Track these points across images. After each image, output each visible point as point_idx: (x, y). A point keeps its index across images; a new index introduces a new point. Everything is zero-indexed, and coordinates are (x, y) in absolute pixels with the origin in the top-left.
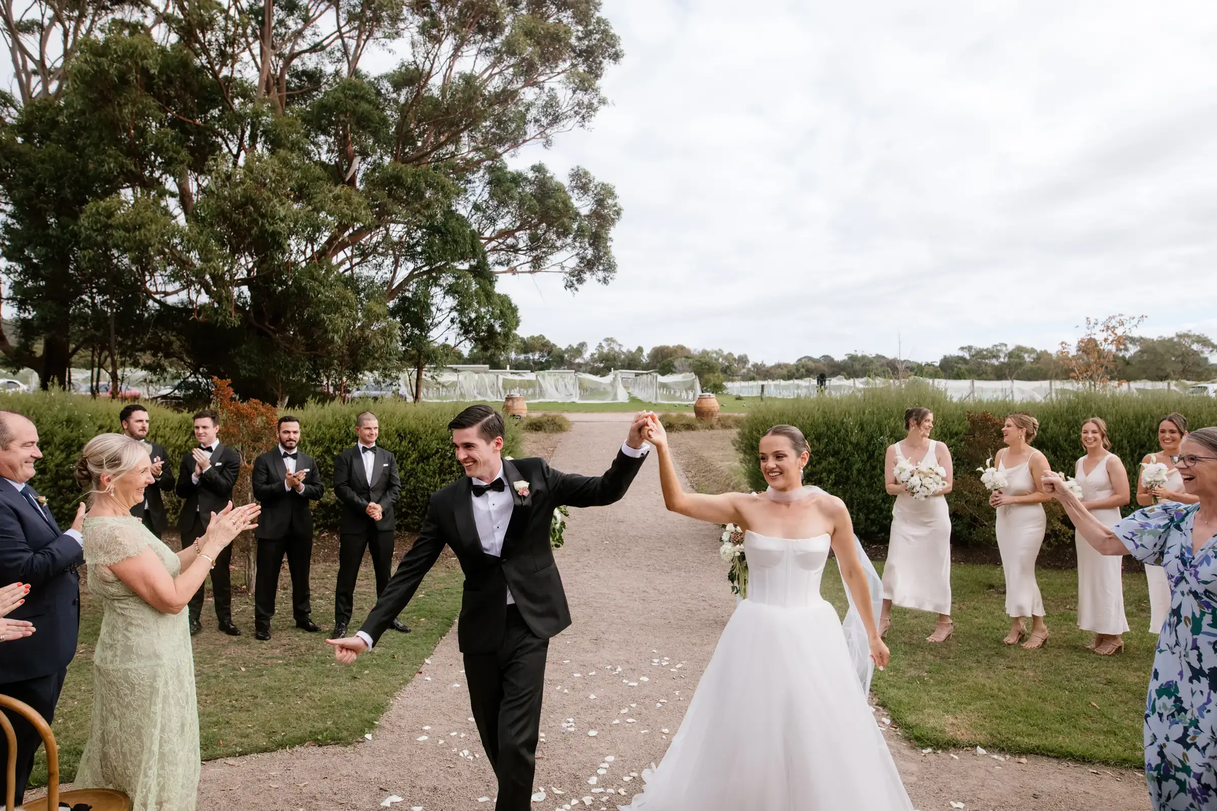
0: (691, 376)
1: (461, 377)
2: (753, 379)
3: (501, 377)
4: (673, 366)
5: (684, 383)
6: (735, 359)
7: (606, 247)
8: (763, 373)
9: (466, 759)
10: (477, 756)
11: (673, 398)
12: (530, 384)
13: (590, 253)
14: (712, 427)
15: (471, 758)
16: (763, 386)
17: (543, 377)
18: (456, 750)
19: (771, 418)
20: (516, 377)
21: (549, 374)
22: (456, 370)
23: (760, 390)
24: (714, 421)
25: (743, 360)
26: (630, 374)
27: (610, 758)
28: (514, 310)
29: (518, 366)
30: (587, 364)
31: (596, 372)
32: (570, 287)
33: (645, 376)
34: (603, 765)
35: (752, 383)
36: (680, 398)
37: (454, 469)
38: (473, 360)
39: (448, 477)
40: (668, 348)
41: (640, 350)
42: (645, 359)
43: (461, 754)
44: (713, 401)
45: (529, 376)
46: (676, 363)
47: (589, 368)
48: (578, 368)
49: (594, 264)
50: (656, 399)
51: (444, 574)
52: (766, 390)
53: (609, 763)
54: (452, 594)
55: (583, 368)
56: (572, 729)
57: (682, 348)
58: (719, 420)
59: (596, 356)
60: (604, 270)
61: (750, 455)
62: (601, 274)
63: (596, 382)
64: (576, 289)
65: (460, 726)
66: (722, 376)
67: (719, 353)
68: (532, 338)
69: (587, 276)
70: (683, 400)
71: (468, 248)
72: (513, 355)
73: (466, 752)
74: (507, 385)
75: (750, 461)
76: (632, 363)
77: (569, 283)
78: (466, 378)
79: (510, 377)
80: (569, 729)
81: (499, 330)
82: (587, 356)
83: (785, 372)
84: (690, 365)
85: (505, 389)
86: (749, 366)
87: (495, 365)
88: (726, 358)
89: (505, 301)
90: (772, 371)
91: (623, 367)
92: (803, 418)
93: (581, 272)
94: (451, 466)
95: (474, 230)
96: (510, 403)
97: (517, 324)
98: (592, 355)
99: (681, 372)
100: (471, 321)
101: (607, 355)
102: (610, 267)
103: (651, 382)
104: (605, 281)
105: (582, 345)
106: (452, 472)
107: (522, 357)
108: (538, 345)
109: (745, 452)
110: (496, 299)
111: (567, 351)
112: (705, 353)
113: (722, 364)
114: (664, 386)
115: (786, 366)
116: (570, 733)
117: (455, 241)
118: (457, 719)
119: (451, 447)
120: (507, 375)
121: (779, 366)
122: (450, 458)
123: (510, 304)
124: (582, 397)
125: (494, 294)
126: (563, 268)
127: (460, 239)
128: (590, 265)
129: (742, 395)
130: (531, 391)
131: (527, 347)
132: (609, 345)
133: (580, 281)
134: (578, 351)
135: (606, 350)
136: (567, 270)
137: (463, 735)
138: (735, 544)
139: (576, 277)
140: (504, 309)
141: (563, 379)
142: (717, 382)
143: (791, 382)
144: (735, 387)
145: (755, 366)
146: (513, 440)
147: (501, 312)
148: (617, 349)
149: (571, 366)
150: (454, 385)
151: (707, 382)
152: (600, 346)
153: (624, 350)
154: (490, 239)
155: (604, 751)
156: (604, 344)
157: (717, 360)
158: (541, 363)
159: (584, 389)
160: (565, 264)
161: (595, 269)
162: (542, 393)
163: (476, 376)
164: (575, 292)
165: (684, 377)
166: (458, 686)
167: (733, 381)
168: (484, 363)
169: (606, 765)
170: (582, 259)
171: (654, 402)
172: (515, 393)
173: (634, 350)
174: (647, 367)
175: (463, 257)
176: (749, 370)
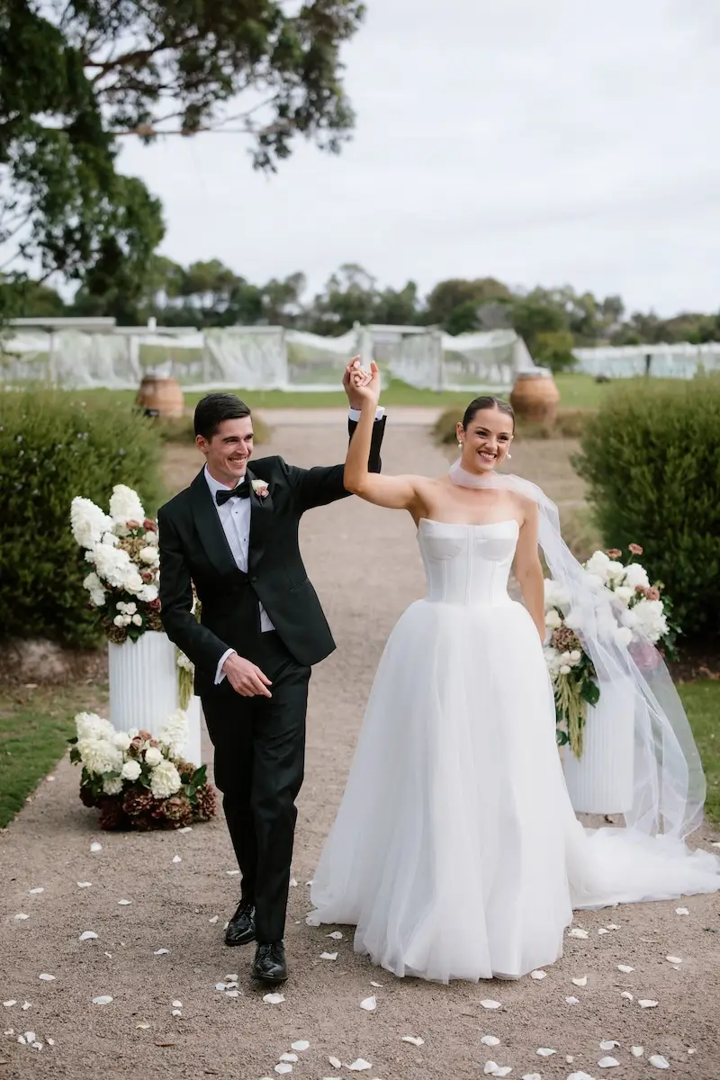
0: (508, 337)
1: (58, 341)
2: (632, 342)
3: (135, 341)
4: (476, 319)
5: (497, 350)
6: (597, 306)
7: (333, 80)
8: (653, 331)
9: (29, 1047)
10: (51, 1042)
11: (474, 380)
12: (193, 355)
13: (299, 96)
14: (544, 435)
15: (40, 1046)
16: (648, 358)
17: (219, 341)
18: (12, 1031)
19: (645, 412)
20: (167, 342)
21: (232, 335)
22: (49, 330)
23: (643, 363)
24: (548, 423)
25: (613, 306)
26: (391, 332)
27: (302, 1045)
28: (154, 208)
29: (171, 320)
30: (305, 316)
31: (325, 330)
32: (263, 165)
33: (417, 340)
34: (286, 1057)
35: (630, 351)
36: (486, 381)
37: (29, 513)
38: (82, 309)
39: (18, 530)
40: (464, 283)
41: (412, 287)
42: (421, 303)
43: (21, 1040)
44: (546, 384)
45: (190, 339)
46: (481, 313)
47: (310, 323)
48: (290, 322)
49: (309, 117)
50: (440, 380)
51: (12, 715)
52: (654, 364)
53: (297, 1053)
54: (24, 751)
55: (300, 323)
56: (234, 994)
57: (491, 283)
58: (559, 421)
59: (326, 300)
60: (332, 124)
61: (604, 483)
62: (325, 135)
63: (325, 352)
64: (274, 169)
65: (23, 988)
66: (570, 337)
67: (566, 293)
68: (199, 265)
69: (296, 141)
70: (495, 384)
71: (60, 82)
72: (161, 299)
73: (31, 1036)
74: (149, 356)
75: (605, 496)
76: (395, 311)
77: (261, 159)
78: (66, 344)
79: (153, 341)
80: (228, 993)
81: (126, 249)
82: (306, 298)
83: (693, 329)
84: (508, 316)
85: (143, 362)
86: (626, 317)
87: (128, 318)
88: (580, 303)
89: (135, 188)
90: (670, 328)
91: (378, 320)
92: (708, 412)
93: (282, 134)
94: (22, 507)
95: (71, 49)
96: (149, 391)
97: (160, 234)
98: (318, 298)
99: (488, 329)
100: (68, 233)
101: (348, 297)
102: (341, 120)
103: (430, 349)
104: (334, 146)
105: (298, 277)
106: (24, 521)
107: (179, 302)
108: (209, 279)
109: (595, 479)
110: (120, 188)
111: (267, 290)
112: (540, 294)
113: (571, 315)
114: (455, 357)
115: (698, 317)
116: (230, 1000)
117: (35, 71)
118: (18, 976)
119: (22, 471)
120: (150, 335)
121: (684, 318)
122: (20, 493)
123: (147, 196)
124: (292, 379)
125: (115, 176)
126: (248, 122)
127: (43, 65)
128: (303, 120)
129: (608, 374)
130: (194, 368)
131: (189, 282)
132: (350, 278)
133: (283, 151)
134: (287, 291)
135: (343, 288)
136: (257, 128)
137: (26, 1006)
138: (561, 651)
139: (275, 142)
140: (136, 208)
141: (259, 346)
142: (561, 349)
143: (705, 348)
144: (596, 359)
145: (638, 318)
146: (143, 456)
147: (130, 211)
148: (365, 285)
149: (276, 319)
150: (43, 357)
151: (544, 346)
152: (334, 280)
153: (381, 287)
154: (108, 67)
155: (293, 1032)
156: (341, 276)
157: (562, 306)
158: (217, 314)
159: (296, 361)
160: (253, 117)
161: (312, 125)
162: (218, 372)
163: (87, 340)
164: (270, 173)
165: (495, 339)
166: (24, 917)
167: (592, 345)
168: (106, 315)
169: (293, 1058)
170: (283, 110)
171: (435, 387)
172: (163, 372)
173: (399, 287)
174: (424, 320)
175: (50, 105)
176: (626, 326)
